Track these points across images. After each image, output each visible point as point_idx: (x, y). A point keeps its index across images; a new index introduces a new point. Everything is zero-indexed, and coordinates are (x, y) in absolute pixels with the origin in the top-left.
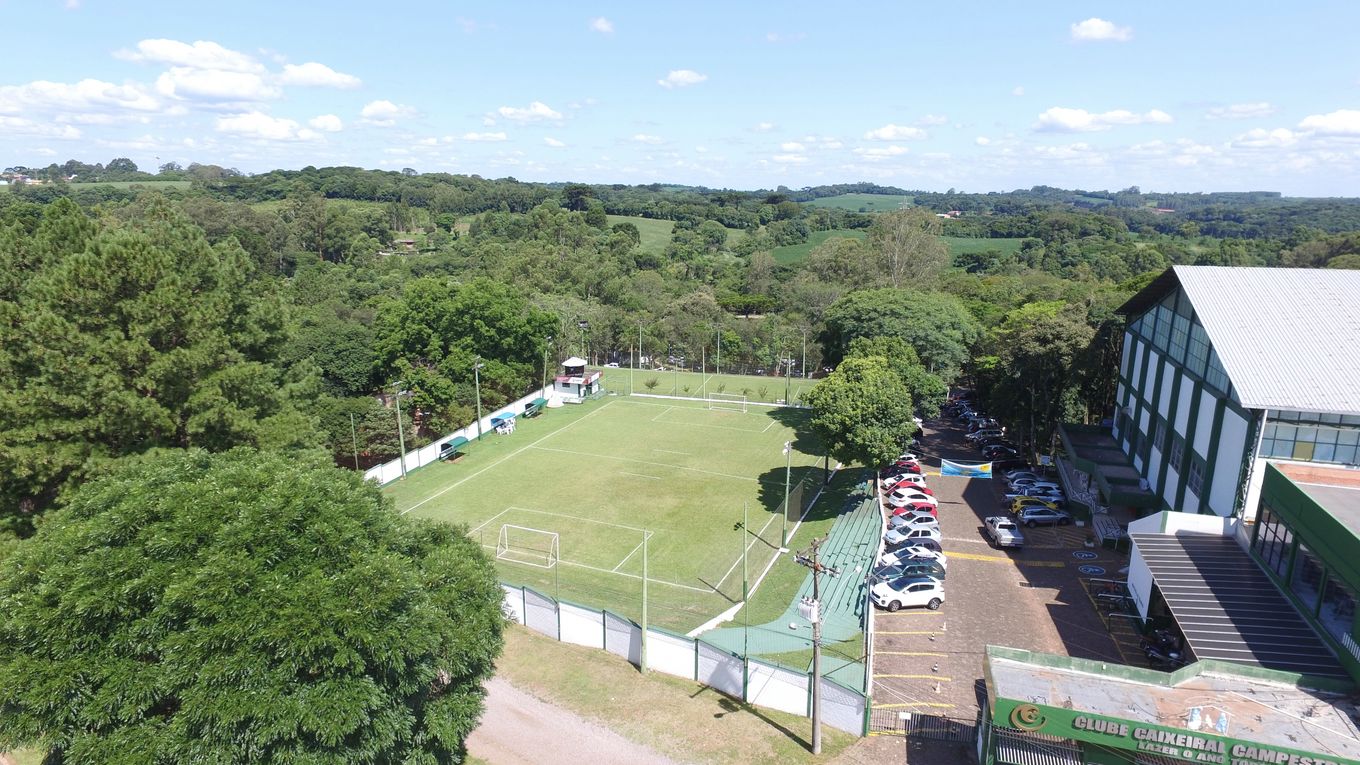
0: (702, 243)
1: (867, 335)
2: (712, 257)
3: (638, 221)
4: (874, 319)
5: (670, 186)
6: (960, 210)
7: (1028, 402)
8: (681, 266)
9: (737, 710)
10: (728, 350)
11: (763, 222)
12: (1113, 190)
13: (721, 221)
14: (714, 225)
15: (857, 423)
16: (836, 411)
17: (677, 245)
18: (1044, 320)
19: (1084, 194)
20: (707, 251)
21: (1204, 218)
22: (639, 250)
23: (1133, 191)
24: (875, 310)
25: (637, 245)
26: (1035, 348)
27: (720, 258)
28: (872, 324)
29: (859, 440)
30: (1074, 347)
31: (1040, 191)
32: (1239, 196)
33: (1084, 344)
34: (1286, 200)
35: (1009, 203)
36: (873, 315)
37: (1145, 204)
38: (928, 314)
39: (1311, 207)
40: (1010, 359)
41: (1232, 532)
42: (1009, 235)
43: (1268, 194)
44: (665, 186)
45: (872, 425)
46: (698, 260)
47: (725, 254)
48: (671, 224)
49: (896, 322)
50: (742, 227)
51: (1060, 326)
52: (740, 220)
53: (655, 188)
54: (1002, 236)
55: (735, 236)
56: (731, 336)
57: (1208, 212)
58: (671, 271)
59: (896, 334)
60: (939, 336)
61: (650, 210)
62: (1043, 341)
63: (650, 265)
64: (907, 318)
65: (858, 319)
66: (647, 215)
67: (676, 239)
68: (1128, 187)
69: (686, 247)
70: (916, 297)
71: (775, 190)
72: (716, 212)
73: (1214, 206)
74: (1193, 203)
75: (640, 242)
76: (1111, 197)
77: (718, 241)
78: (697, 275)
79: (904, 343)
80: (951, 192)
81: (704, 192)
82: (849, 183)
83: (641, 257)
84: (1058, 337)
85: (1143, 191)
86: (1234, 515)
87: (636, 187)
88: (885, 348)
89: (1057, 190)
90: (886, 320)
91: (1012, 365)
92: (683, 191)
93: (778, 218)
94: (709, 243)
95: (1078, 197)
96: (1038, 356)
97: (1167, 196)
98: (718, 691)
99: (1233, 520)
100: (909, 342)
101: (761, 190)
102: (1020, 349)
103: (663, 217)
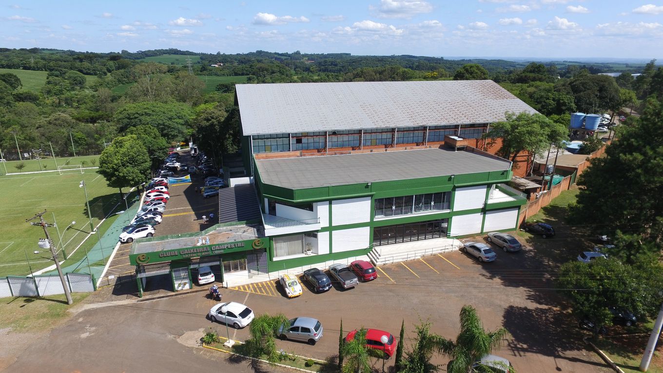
0: (69, 85)
1: (134, 126)
2: (77, 92)
3: (20, 73)
4: (137, 118)
5: (47, 49)
6: (223, 63)
8: (55, 99)
9: (34, 301)
10: (79, 143)
11: (109, 71)
12: (290, 52)
13: (81, 71)
14: (76, 74)
15: (120, 166)
16: (108, 163)
17: (50, 86)
18: (208, 111)
19: (278, 54)
20: (73, 89)
21: (324, 64)
22: (20, 90)
23: (298, 53)
24: (137, 113)
25: (20, 87)
26: (205, 123)
27: (83, 93)
28: (136, 120)
29: (121, 174)
30: (219, 122)
31: (260, 53)
32: (337, 55)
33: (223, 120)
34: (353, 57)
35: (245, 59)
36: (136, 115)
37: (303, 59)
38: (164, 113)
39: (359, 59)
41: (252, 182)
42: (243, 74)
43: (347, 54)
44: (44, 49)
45: (128, 166)
46: (68, 94)
47: (86, 90)
48: (45, 74)
49: (148, 119)
50: (95, 74)
51: (214, 113)
52: (93, 70)
53: (34, 51)
54: (239, 75)
55: (91, 80)
56: (79, 135)
57: (325, 62)
58: (47, 102)
59: (148, 124)
60: (170, 122)
61: (27, 65)
62: (208, 120)
63: (31, 99)
64: (153, 115)
65: (129, 118)
66: (25, 68)
67: (49, 83)
68: (296, 51)
69: (58, 87)
70: (159, 105)
71: (121, 53)
72: (76, 65)
73: (327, 59)
74: (321, 58)
75: (22, 85)
76: (289, 55)
77: (81, 83)
78: (67, 103)
79: (152, 128)
80: (219, 53)
81: (72, 53)
82: (164, 49)
83: (22, 94)
84: (212, 118)
85: (302, 53)
87: (18, 50)
88: (143, 131)
89: (267, 52)
90: (143, 118)
91: (198, 132)
92: (57, 53)
93: (118, 68)
94: (73, 84)
95: (276, 56)
96: (207, 127)
97: (311, 55)
98: (24, 297)
99: (252, 177)
100: (155, 127)
101: (111, 53)
102: (200, 125)
103: (38, 69)
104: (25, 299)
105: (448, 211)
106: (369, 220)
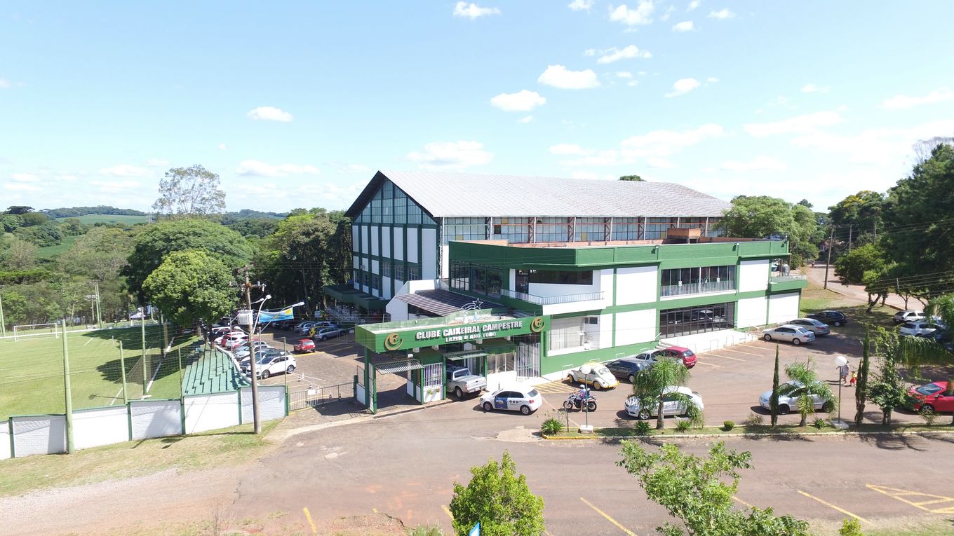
1: (177, 250)
4: (180, 238)
7: (301, 279)
9: (181, 440)
11: (8, 229)
18: (305, 223)
24: (180, 233)
26: (303, 239)
28: (179, 242)
31: (247, 212)
40: (288, 249)
41: (438, 287)
49: (199, 239)
51: (316, 224)
62: (307, 234)
64: (207, 236)
65: (167, 240)
84: (316, 230)
86: (437, 278)
90: (191, 238)
91: (290, 252)
93: (25, 226)
96: (306, 243)
98: (157, 437)
99: (438, 280)
102: (294, 241)
104: (162, 439)
105: (733, 292)
106: (655, 300)
